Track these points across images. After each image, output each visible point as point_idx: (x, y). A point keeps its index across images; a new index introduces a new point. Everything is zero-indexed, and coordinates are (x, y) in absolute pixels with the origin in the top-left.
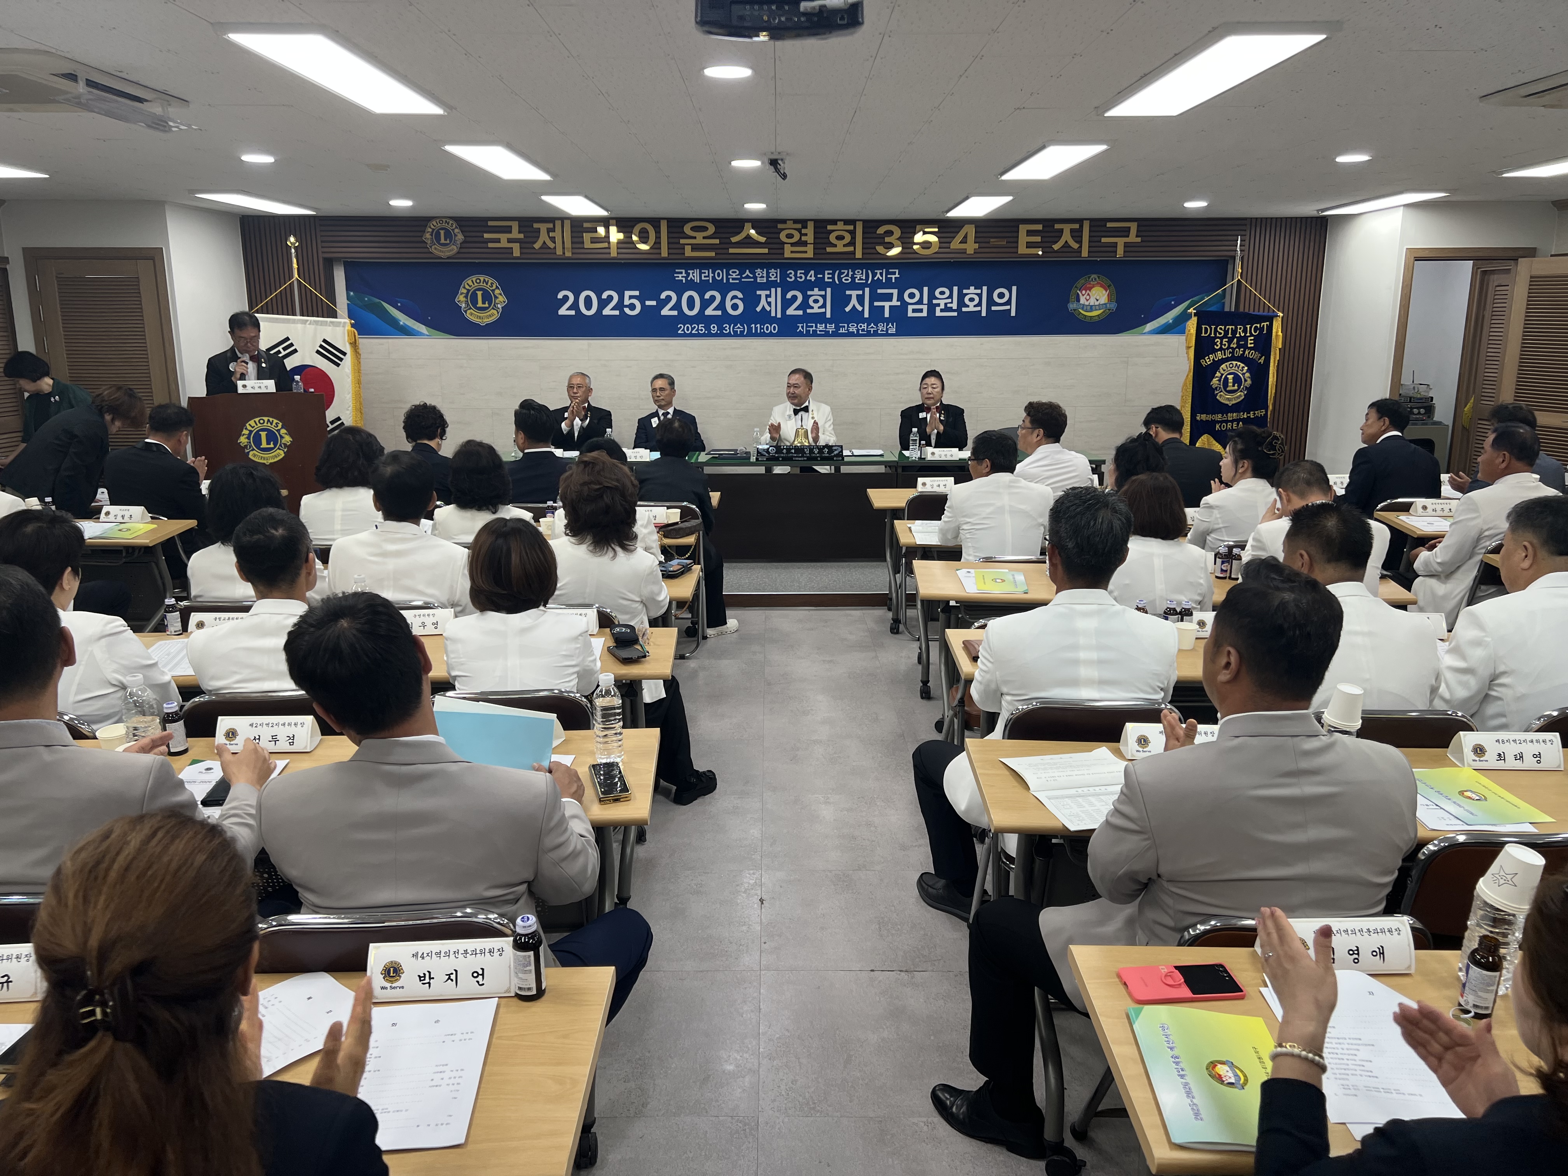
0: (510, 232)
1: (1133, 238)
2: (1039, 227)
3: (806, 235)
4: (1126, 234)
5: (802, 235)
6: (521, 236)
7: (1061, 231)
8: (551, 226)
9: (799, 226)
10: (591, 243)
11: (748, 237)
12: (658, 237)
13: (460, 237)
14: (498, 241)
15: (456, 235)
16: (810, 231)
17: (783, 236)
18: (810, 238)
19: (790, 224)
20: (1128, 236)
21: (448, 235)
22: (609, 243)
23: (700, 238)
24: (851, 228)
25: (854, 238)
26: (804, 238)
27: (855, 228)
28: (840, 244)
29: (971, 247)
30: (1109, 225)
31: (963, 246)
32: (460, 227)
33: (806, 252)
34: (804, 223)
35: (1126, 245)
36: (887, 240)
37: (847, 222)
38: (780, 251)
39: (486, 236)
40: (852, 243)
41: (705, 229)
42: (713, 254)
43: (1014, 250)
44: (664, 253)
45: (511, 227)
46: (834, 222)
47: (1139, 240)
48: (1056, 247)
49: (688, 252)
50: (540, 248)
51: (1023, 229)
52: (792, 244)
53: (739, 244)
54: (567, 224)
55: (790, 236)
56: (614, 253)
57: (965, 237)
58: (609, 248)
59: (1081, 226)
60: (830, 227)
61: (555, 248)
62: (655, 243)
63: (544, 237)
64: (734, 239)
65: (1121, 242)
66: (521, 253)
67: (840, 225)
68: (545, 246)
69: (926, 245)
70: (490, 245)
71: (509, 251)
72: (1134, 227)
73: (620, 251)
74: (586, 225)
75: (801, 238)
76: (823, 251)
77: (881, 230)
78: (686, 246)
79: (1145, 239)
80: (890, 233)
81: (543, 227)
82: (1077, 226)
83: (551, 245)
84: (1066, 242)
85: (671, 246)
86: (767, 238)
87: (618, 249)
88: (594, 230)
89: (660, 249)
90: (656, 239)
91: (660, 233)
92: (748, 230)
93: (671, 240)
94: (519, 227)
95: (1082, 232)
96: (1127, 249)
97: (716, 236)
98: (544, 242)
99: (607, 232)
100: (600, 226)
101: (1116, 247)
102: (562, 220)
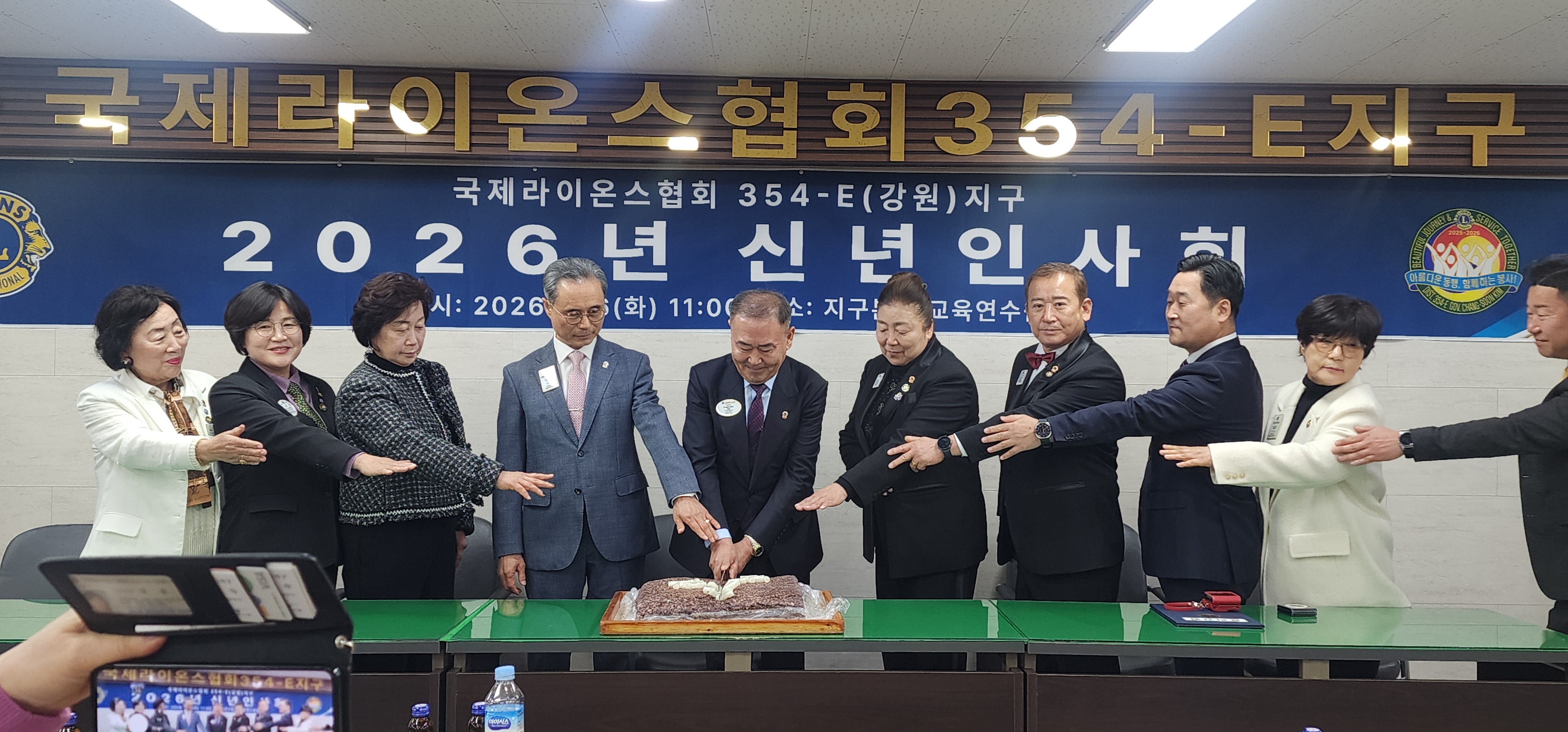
0: (109, 92)
1: (1506, 127)
2: (1299, 101)
3: (781, 110)
4: (1489, 118)
5: (770, 109)
6: (134, 101)
7: (1347, 110)
8: (203, 79)
9: (766, 91)
10: (295, 118)
11: (652, 113)
12: (448, 108)
16: (790, 101)
17: (729, 114)
18: (789, 118)
19: (745, 87)
20: (1496, 124)
22: (336, 119)
23: (542, 113)
24: (880, 96)
25: (886, 119)
26: (775, 118)
27: (889, 96)
28: (856, 131)
29: (1148, 141)
30: (1452, 98)
31: (1129, 139)
33: (780, 147)
34: (776, 85)
35: (1493, 143)
36: (960, 123)
37: (870, 85)
38: (724, 145)
39: (51, 99)
40: (883, 129)
41: (556, 93)
42: (571, 147)
43: (1244, 149)
44: (462, 143)
45: (110, 80)
46: (844, 84)
47: (1521, 131)
48: (1338, 143)
49: (516, 142)
50: (175, 128)
51: (1262, 104)
52: (751, 130)
53: (629, 128)
54: (241, 77)
55: (745, 112)
56: (345, 142)
57: (1134, 120)
58: (335, 130)
59: (1391, 101)
60: (832, 96)
61: (210, 128)
62: (441, 121)
63: (185, 103)
64: (620, 117)
65: (1480, 135)
66: (130, 140)
67: (857, 92)
68: (187, 124)
69: (1047, 135)
70: (58, 119)
71: (106, 133)
72: (1508, 103)
73: (360, 137)
74: (284, 79)
75: (769, 117)
76: (817, 146)
77: (946, 104)
78: (511, 130)
79: (1535, 129)
80: (967, 109)
81: (186, 83)
82: (1380, 100)
83: (202, 121)
84: (1359, 133)
85: (477, 129)
86: (694, 116)
87: (355, 131)
88: (304, 91)
89: (453, 133)
90: (444, 110)
91: (453, 99)
92: (652, 96)
93: (477, 117)
94: (131, 81)
95: (1393, 112)
96: (1497, 151)
97: (578, 108)
98: (186, 116)
99: (332, 95)
100: (317, 83)
101: (1471, 145)
102: (230, 68)
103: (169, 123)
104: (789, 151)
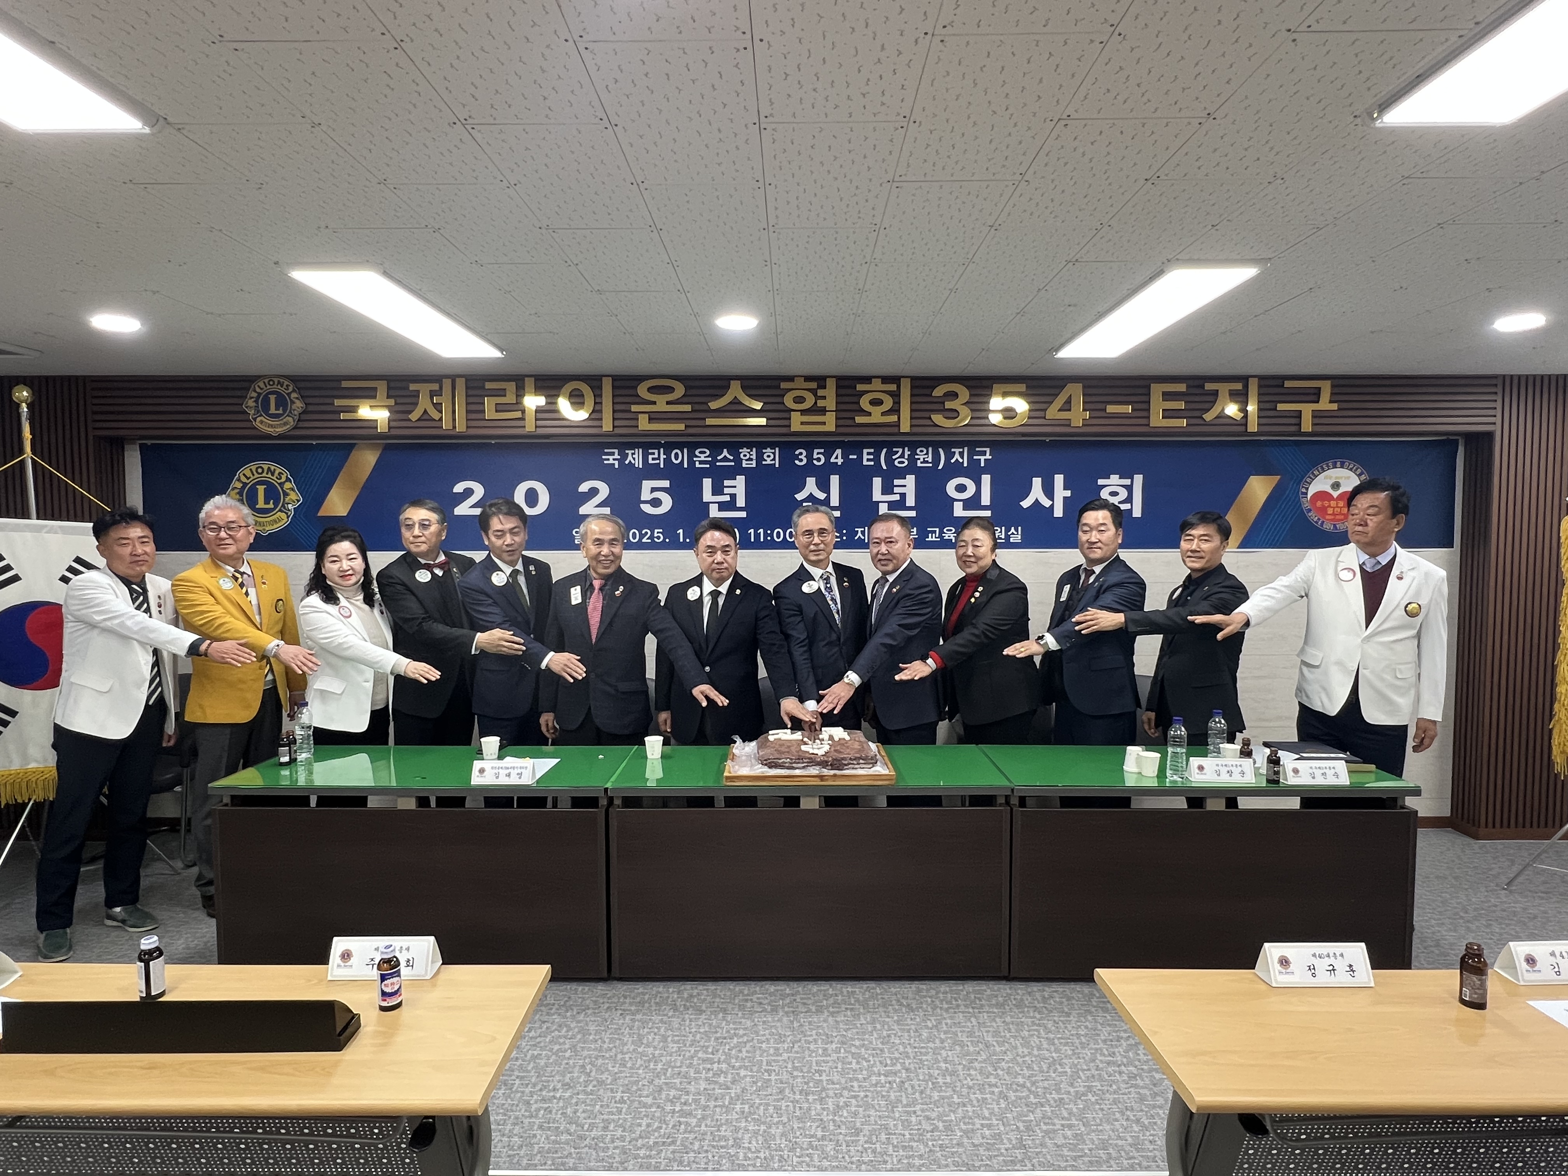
0: (375, 395)
1: (1325, 404)
2: (1182, 388)
4: (1313, 398)
6: (391, 402)
7: (1215, 393)
8: (436, 387)
9: (814, 385)
10: (497, 411)
11: (736, 402)
13: (299, 405)
14: (355, 409)
15: (293, 402)
17: (788, 401)
19: (800, 383)
21: (282, 402)
22: (523, 412)
23: (661, 404)
24: (893, 387)
25: (897, 403)
27: (899, 387)
29: (1078, 416)
30: (1288, 384)
31: (1065, 415)
32: (299, 389)
34: (821, 381)
35: (1316, 415)
36: (948, 405)
37: (886, 379)
38: (785, 422)
39: (337, 402)
40: (895, 410)
41: (670, 390)
42: (681, 427)
43: (1144, 421)
45: (375, 389)
46: (867, 379)
47: (1335, 407)
49: (644, 424)
50: (419, 420)
51: (1157, 390)
54: (461, 384)
56: (530, 426)
57: (1069, 402)
58: (523, 419)
59: (1246, 387)
60: (860, 387)
61: (441, 419)
63: (424, 403)
65: (1307, 410)
66: (390, 427)
67: (877, 384)
68: (425, 417)
69: (1009, 413)
70: (342, 416)
71: (372, 424)
72: (1326, 387)
73: (540, 422)
74: (488, 385)
76: (850, 422)
77: (938, 392)
78: (640, 416)
79: (1345, 405)
80: (954, 395)
82: (1239, 386)
83: (435, 415)
84: (1224, 409)
85: (617, 415)
86: (765, 403)
87: (536, 420)
88: (502, 393)
89: (601, 419)
90: (595, 403)
91: (601, 396)
92: (735, 391)
93: (618, 407)
94: (389, 388)
95: (1247, 395)
96: (1317, 421)
97: (686, 399)
98: (425, 411)
99: (520, 395)
100: (511, 387)
101: (1300, 417)
102: (453, 378)
103: (414, 416)
104: (831, 427)
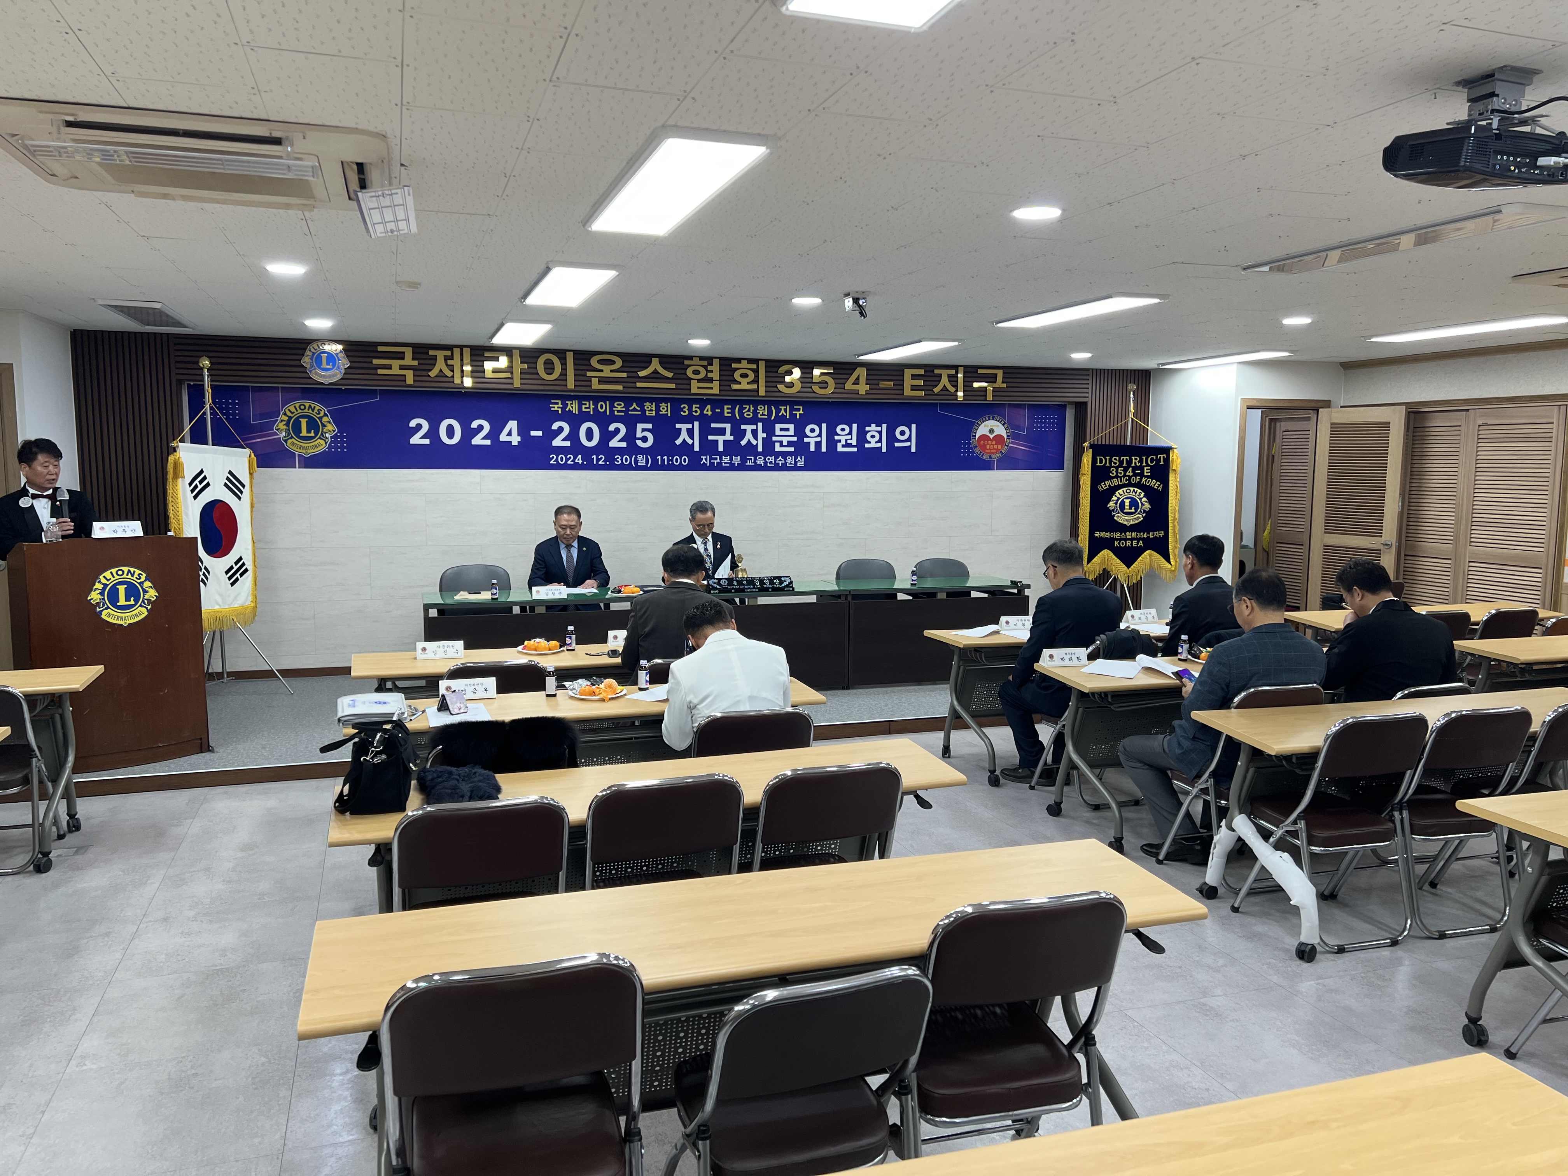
0: (403, 358)
2: (925, 372)
3: (712, 372)
5: (708, 371)
6: (416, 363)
8: (449, 353)
9: (706, 363)
11: (656, 372)
12: (564, 369)
13: (345, 362)
14: (389, 367)
15: (340, 360)
16: (716, 368)
17: (689, 372)
18: (716, 375)
20: (996, 382)
21: (332, 359)
23: (607, 371)
24: (755, 366)
26: (710, 375)
27: (758, 366)
28: (744, 381)
29: (863, 388)
30: (980, 371)
31: (855, 387)
32: (346, 351)
33: (711, 388)
34: (710, 360)
37: (750, 361)
39: (376, 362)
40: (756, 381)
41: (613, 362)
42: (620, 387)
43: (900, 392)
44: (570, 385)
45: (404, 353)
46: (739, 360)
48: (935, 390)
49: (595, 384)
50: (437, 376)
52: (699, 381)
53: (646, 379)
55: (696, 372)
57: (858, 378)
60: (734, 365)
61: (453, 377)
62: (560, 374)
63: (441, 365)
64: (642, 374)
66: (414, 381)
67: (744, 364)
68: (442, 374)
69: (823, 385)
70: (380, 371)
71: (403, 378)
73: (523, 381)
74: (487, 354)
75: (707, 375)
76: (727, 388)
77: (781, 370)
78: (593, 379)
81: (441, 354)
83: (449, 374)
84: (943, 386)
85: (577, 378)
86: (674, 374)
89: (566, 380)
91: (566, 364)
92: (655, 365)
93: (577, 373)
94: (413, 353)
97: (623, 369)
98: (441, 370)
102: (460, 347)
103: (433, 374)
